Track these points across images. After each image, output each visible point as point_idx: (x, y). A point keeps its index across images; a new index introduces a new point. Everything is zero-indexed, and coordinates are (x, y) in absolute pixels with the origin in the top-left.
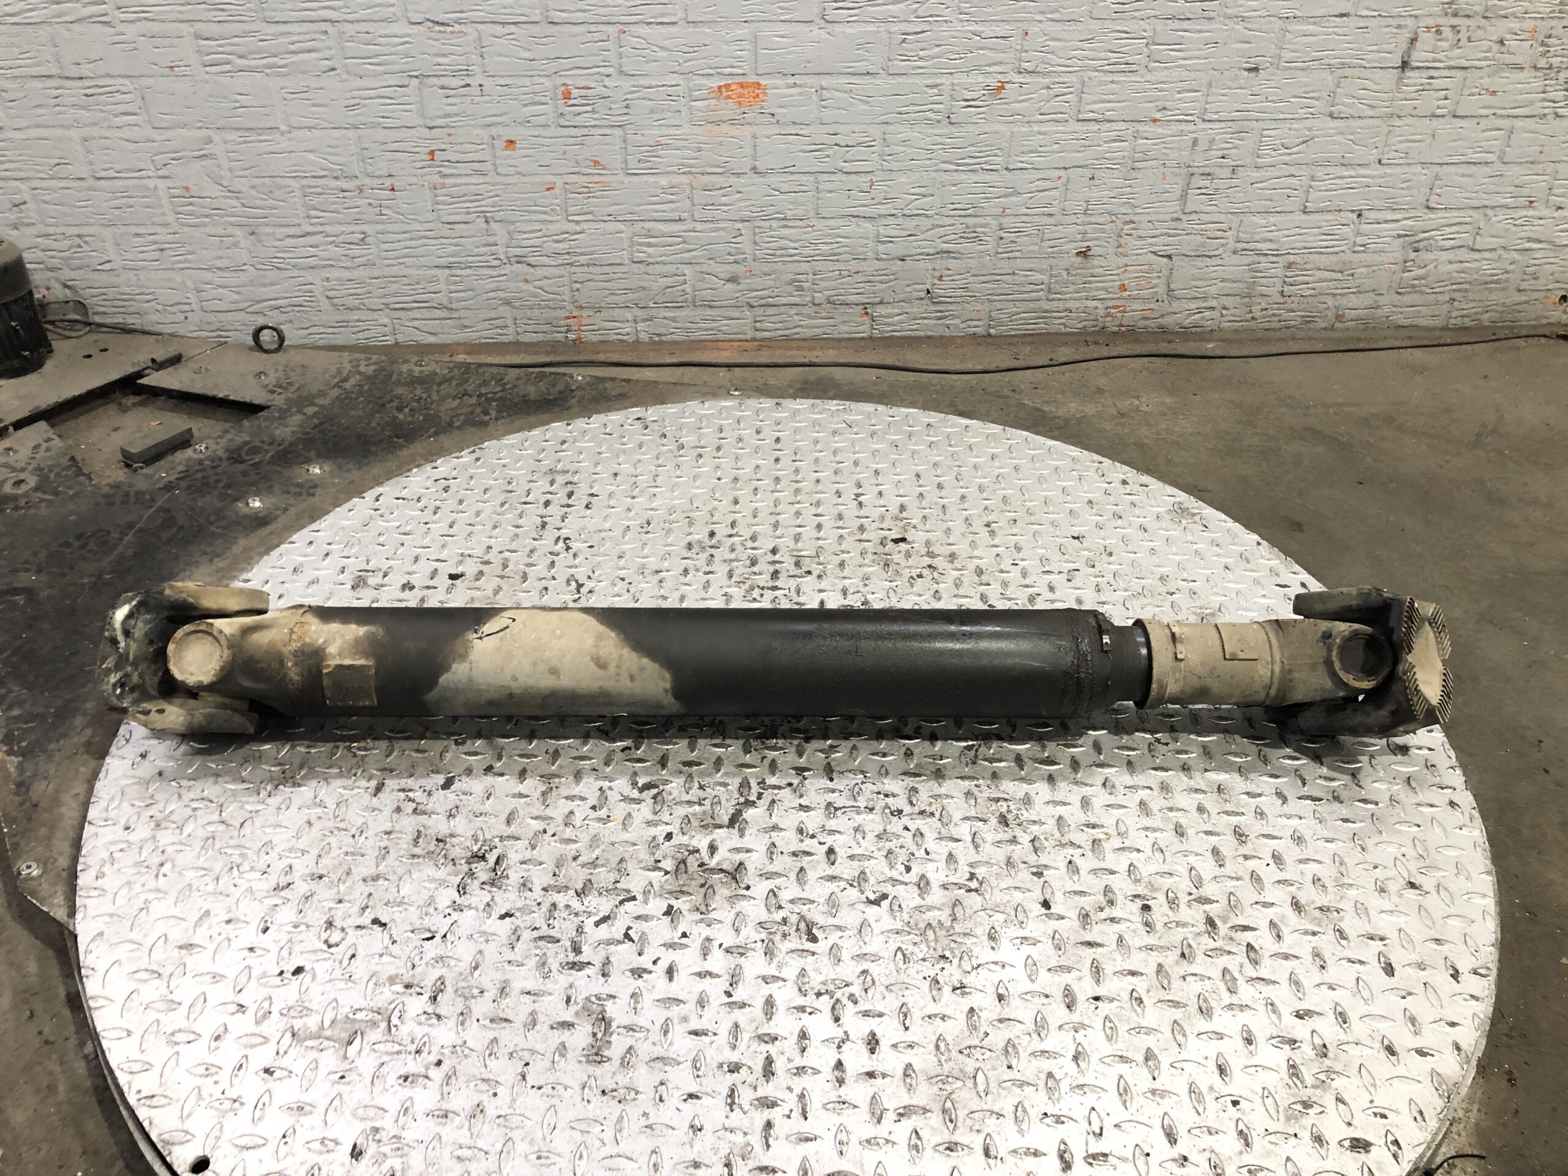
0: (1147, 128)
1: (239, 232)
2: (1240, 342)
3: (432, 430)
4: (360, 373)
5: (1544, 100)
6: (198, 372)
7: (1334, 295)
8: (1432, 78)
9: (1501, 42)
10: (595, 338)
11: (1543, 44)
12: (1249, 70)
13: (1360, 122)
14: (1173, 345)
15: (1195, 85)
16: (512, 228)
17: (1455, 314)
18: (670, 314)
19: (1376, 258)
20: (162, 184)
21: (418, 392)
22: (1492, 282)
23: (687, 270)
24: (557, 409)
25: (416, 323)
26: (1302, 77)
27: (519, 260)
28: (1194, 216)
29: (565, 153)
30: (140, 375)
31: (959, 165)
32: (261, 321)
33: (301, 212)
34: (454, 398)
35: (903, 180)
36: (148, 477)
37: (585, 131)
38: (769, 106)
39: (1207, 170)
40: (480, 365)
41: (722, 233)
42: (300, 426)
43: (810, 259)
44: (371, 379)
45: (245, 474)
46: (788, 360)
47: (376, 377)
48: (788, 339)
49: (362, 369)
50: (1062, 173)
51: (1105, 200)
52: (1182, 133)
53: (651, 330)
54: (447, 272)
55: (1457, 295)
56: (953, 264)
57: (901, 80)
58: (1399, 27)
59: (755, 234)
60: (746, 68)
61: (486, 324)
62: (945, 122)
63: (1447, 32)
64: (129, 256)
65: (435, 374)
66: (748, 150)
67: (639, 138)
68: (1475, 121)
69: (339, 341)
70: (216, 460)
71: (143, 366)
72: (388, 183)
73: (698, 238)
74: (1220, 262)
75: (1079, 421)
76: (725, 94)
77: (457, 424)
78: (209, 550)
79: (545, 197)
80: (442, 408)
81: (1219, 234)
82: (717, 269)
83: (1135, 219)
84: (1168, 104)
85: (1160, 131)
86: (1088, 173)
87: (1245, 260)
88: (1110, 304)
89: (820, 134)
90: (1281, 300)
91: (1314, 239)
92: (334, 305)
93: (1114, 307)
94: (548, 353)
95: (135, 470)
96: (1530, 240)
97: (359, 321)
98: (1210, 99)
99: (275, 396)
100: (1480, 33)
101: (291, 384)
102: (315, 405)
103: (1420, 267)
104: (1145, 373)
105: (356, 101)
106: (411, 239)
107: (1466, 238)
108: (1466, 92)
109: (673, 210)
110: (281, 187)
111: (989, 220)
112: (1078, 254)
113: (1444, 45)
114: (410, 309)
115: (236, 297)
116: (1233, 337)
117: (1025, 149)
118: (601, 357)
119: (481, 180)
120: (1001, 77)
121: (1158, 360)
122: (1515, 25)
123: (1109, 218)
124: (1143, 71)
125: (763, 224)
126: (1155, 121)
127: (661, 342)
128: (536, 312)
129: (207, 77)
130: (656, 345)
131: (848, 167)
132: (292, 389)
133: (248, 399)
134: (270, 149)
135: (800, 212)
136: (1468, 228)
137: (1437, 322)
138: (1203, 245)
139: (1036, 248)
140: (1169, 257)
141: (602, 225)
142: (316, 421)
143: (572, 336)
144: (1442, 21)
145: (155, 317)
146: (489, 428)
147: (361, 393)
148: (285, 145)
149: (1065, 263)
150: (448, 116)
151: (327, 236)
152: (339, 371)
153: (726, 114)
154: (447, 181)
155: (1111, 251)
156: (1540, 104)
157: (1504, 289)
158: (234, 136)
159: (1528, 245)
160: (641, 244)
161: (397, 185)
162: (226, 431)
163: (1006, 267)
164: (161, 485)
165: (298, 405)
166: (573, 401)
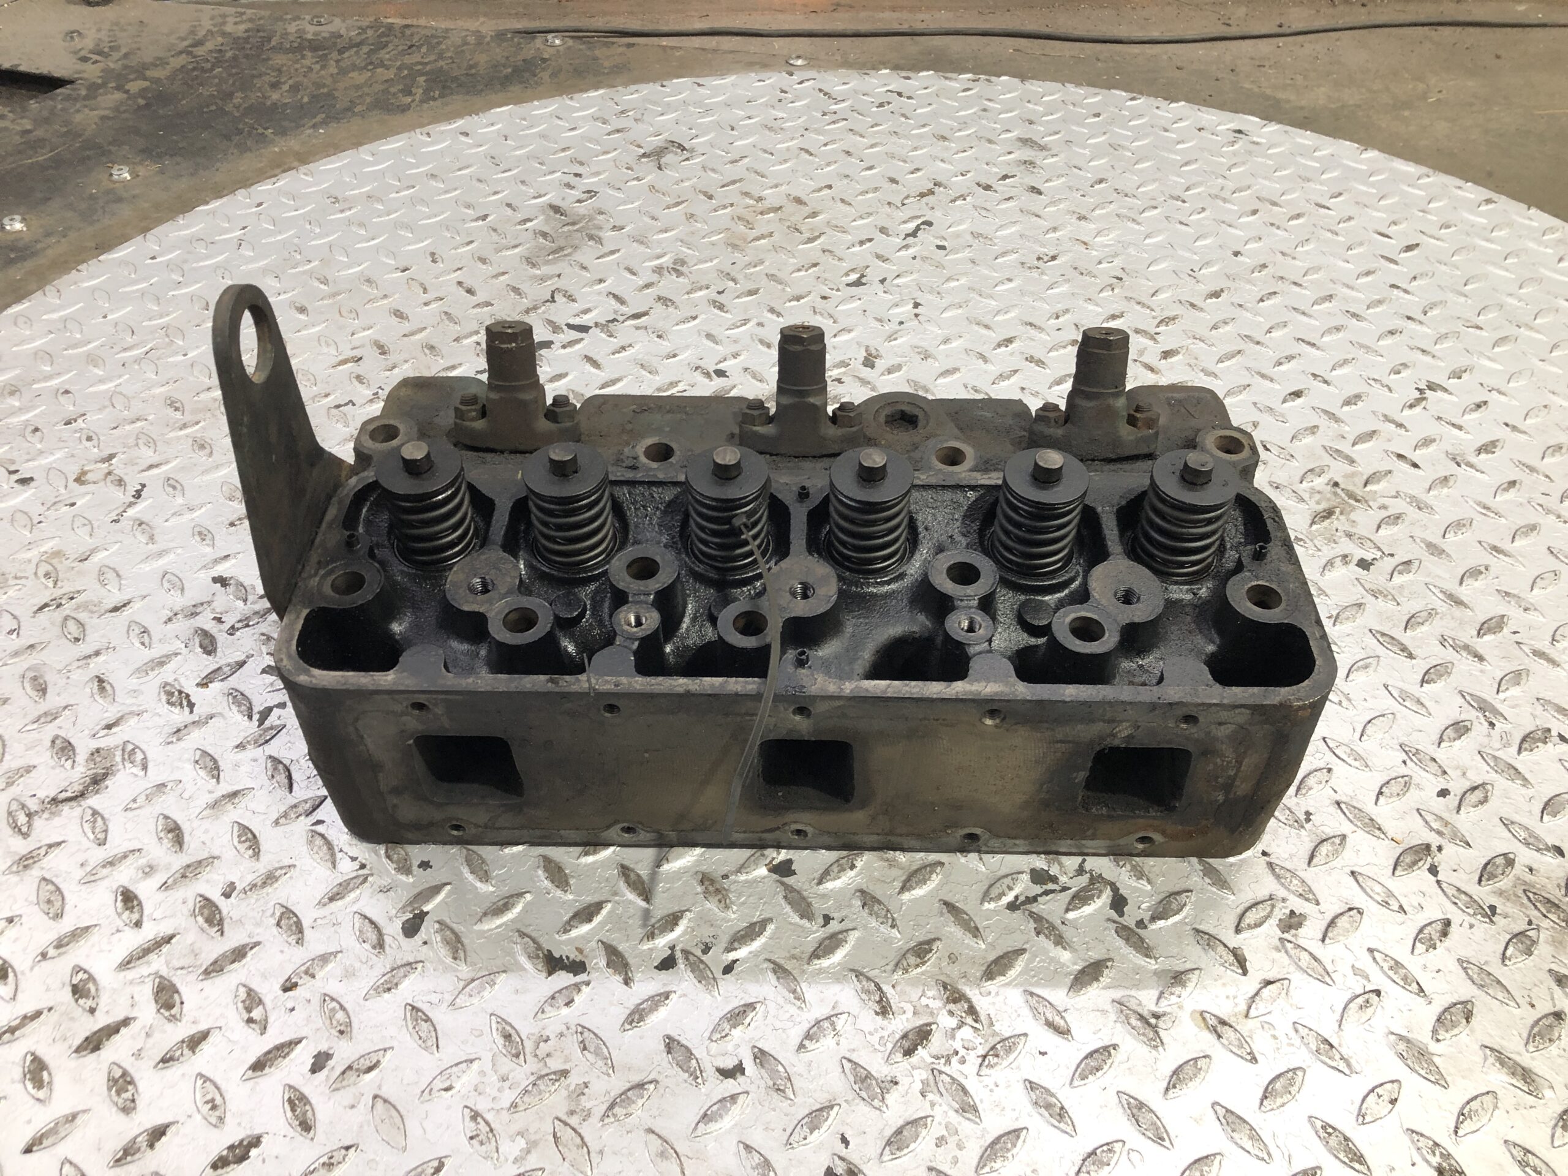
3: (321, 117)
4: (224, 34)
21: (307, 62)
34: (362, 70)
42: (116, 109)
44: (238, 43)
46: (880, 26)
47: (246, 40)
49: (229, 28)
65: (337, 35)
77: (360, 108)
80: (341, 85)
99: (88, 67)
101: (115, 49)
102: (145, 79)
121: (1442, 30)
132: (116, 55)
133: (45, 70)
142: (141, 102)
146: (408, 114)
147: (218, 62)
152: (192, 32)
165: (119, 80)
166: (545, 75)
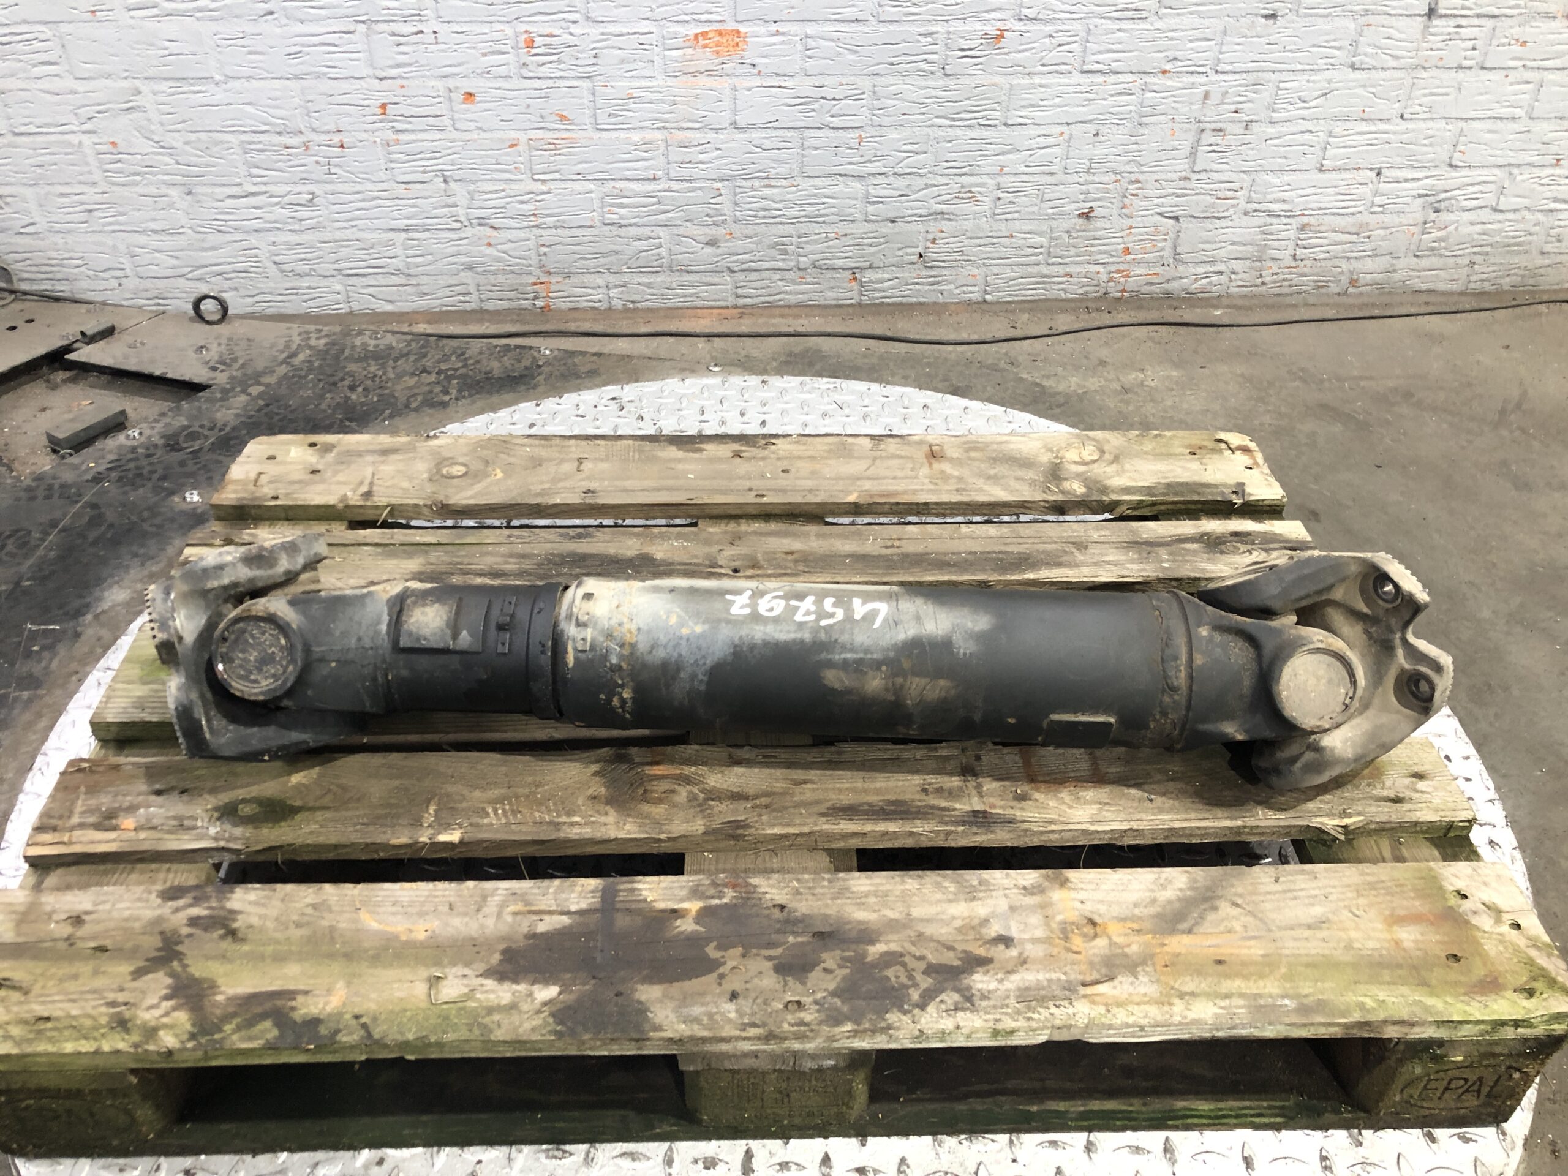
0: (1155, 80)
1: (174, 193)
2: (1250, 308)
3: (388, 412)
4: (310, 348)
6: (132, 346)
7: (1349, 258)
8: (1458, 26)
10: (564, 305)
12: (1267, 17)
13: (1382, 74)
14: (1179, 312)
15: (1208, 33)
16: (472, 187)
17: (1474, 278)
18: (645, 280)
19: (1396, 219)
20: (87, 140)
21: (373, 369)
22: (1513, 245)
23: (661, 232)
24: (523, 388)
25: (371, 290)
26: (1322, 25)
27: (482, 222)
28: (1203, 175)
29: (528, 106)
30: (68, 349)
31: (954, 120)
32: (204, 289)
33: (243, 170)
34: (413, 374)
35: (895, 136)
36: (75, 467)
37: (550, 83)
38: (750, 56)
39: (1219, 125)
40: (441, 337)
41: (700, 193)
42: (245, 408)
43: (794, 221)
44: (322, 354)
45: (182, 464)
46: (772, 330)
47: (327, 352)
48: (770, 306)
49: (313, 342)
50: (1065, 128)
51: (1111, 158)
52: (1193, 86)
53: (625, 297)
54: (404, 235)
55: (1478, 259)
56: (945, 225)
57: (892, 27)
59: (735, 195)
60: (725, 16)
61: (447, 292)
62: (940, 74)
64: (55, 218)
65: (390, 348)
66: (727, 103)
67: (608, 90)
68: (1504, 73)
69: (290, 310)
70: (150, 450)
71: (72, 339)
72: (336, 139)
73: (673, 199)
74: (1230, 224)
75: (1081, 398)
76: (702, 42)
77: (414, 405)
78: (142, 551)
79: (507, 154)
80: (398, 387)
81: (1230, 194)
82: (696, 231)
83: (1141, 177)
84: (1179, 54)
85: (1169, 83)
86: (1091, 129)
87: (1257, 221)
88: (1113, 268)
89: (804, 86)
90: (1293, 264)
91: (1330, 200)
92: (282, 271)
93: (1118, 272)
94: (514, 322)
95: (63, 457)
96: (1556, 200)
97: (309, 288)
98: (1224, 49)
99: (217, 374)
101: (235, 360)
102: (259, 384)
103: (1440, 229)
104: (1150, 344)
105: (297, 49)
106: (364, 200)
107: (1490, 199)
108: (1495, 42)
109: (646, 168)
110: (217, 143)
111: (985, 179)
112: (1080, 215)
114: (364, 275)
115: (175, 262)
116: (1240, 302)
117: (1023, 103)
118: (572, 327)
119: (438, 136)
120: (999, 25)
121: (1164, 328)
123: (1113, 177)
124: (1154, 18)
125: (744, 183)
126: (1164, 72)
127: (635, 310)
128: (501, 279)
129: (132, 22)
130: (630, 312)
131: (836, 122)
132: (237, 366)
133: (187, 378)
134: (205, 101)
135: (783, 170)
136: (1492, 187)
137: (1455, 287)
138: (1213, 206)
139: (1035, 209)
140: (1176, 218)
141: (569, 185)
142: (261, 403)
143: (540, 303)
145: (84, 284)
146: (451, 410)
147: (310, 370)
148: (219, 97)
149: (1066, 225)
150: (398, 66)
151: (271, 197)
152: (287, 346)
153: (703, 65)
154: (401, 137)
155: (1115, 212)
157: (1526, 252)
158: (164, 86)
159: (1553, 206)
160: (612, 205)
161: (345, 140)
162: (163, 415)
163: (1003, 228)
164: (89, 477)
165: (242, 384)
166: (541, 378)
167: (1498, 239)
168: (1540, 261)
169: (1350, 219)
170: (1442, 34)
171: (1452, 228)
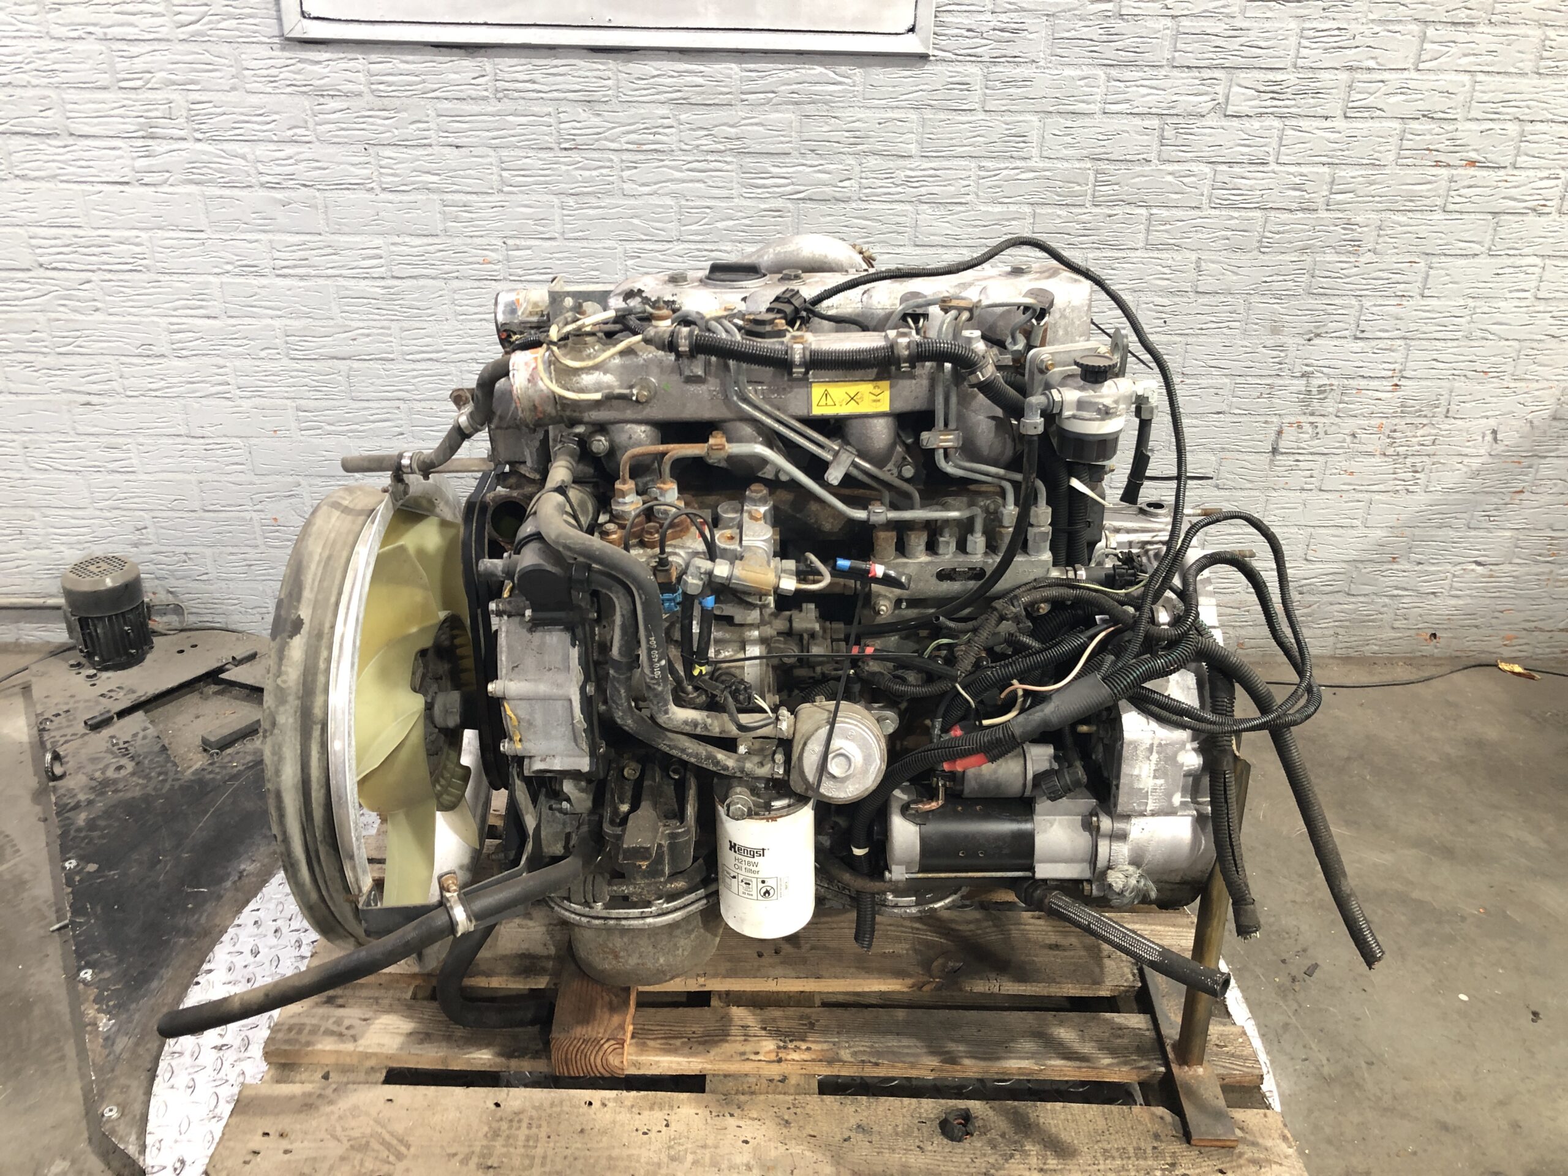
5: (1396, 479)
7: (1234, 627)
8: (1298, 461)
9: (1354, 435)
11: (1389, 437)
13: (1243, 493)
17: (1339, 645)
22: (1369, 621)
30: (221, 669)
36: (223, 765)
55: (1339, 630)
58: (1266, 422)
63: (1307, 427)
64: (223, 570)
68: (1339, 494)
71: (225, 662)
95: (212, 756)
96: (1397, 588)
100: (1334, 427)
107: (1342, 585)
108: (1327, 472)
113: (1306, 436)
122: (1364, 422)
129: (302, 438)
136: (1342, 577)
137: (1326, 652)
144: (1302, 419)
145: (236, 618)
156: (1391, 482)
157: (1380, 627)
158: (319, 481)
159: (1396, 592)
164: (233, 773)
167: (1354, 616)
168: (1393, 634)
169: (1232, 597)
170: (1284, 466)
171: (1315, 606)
